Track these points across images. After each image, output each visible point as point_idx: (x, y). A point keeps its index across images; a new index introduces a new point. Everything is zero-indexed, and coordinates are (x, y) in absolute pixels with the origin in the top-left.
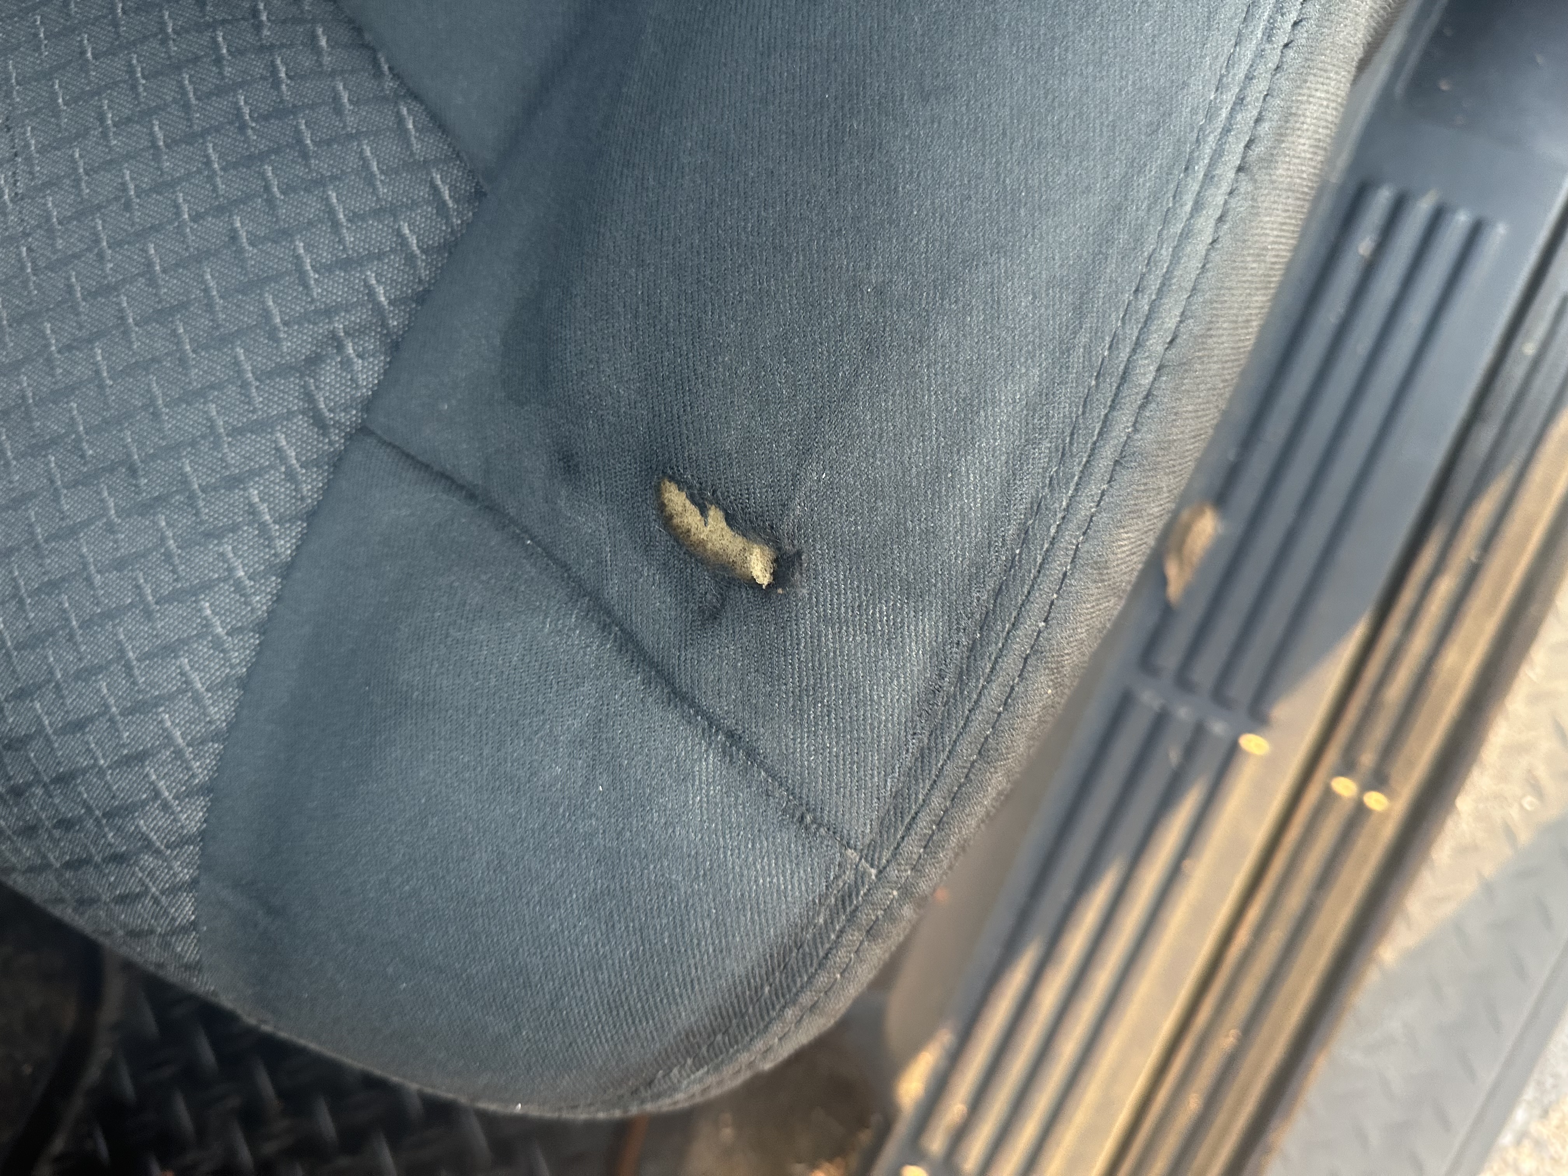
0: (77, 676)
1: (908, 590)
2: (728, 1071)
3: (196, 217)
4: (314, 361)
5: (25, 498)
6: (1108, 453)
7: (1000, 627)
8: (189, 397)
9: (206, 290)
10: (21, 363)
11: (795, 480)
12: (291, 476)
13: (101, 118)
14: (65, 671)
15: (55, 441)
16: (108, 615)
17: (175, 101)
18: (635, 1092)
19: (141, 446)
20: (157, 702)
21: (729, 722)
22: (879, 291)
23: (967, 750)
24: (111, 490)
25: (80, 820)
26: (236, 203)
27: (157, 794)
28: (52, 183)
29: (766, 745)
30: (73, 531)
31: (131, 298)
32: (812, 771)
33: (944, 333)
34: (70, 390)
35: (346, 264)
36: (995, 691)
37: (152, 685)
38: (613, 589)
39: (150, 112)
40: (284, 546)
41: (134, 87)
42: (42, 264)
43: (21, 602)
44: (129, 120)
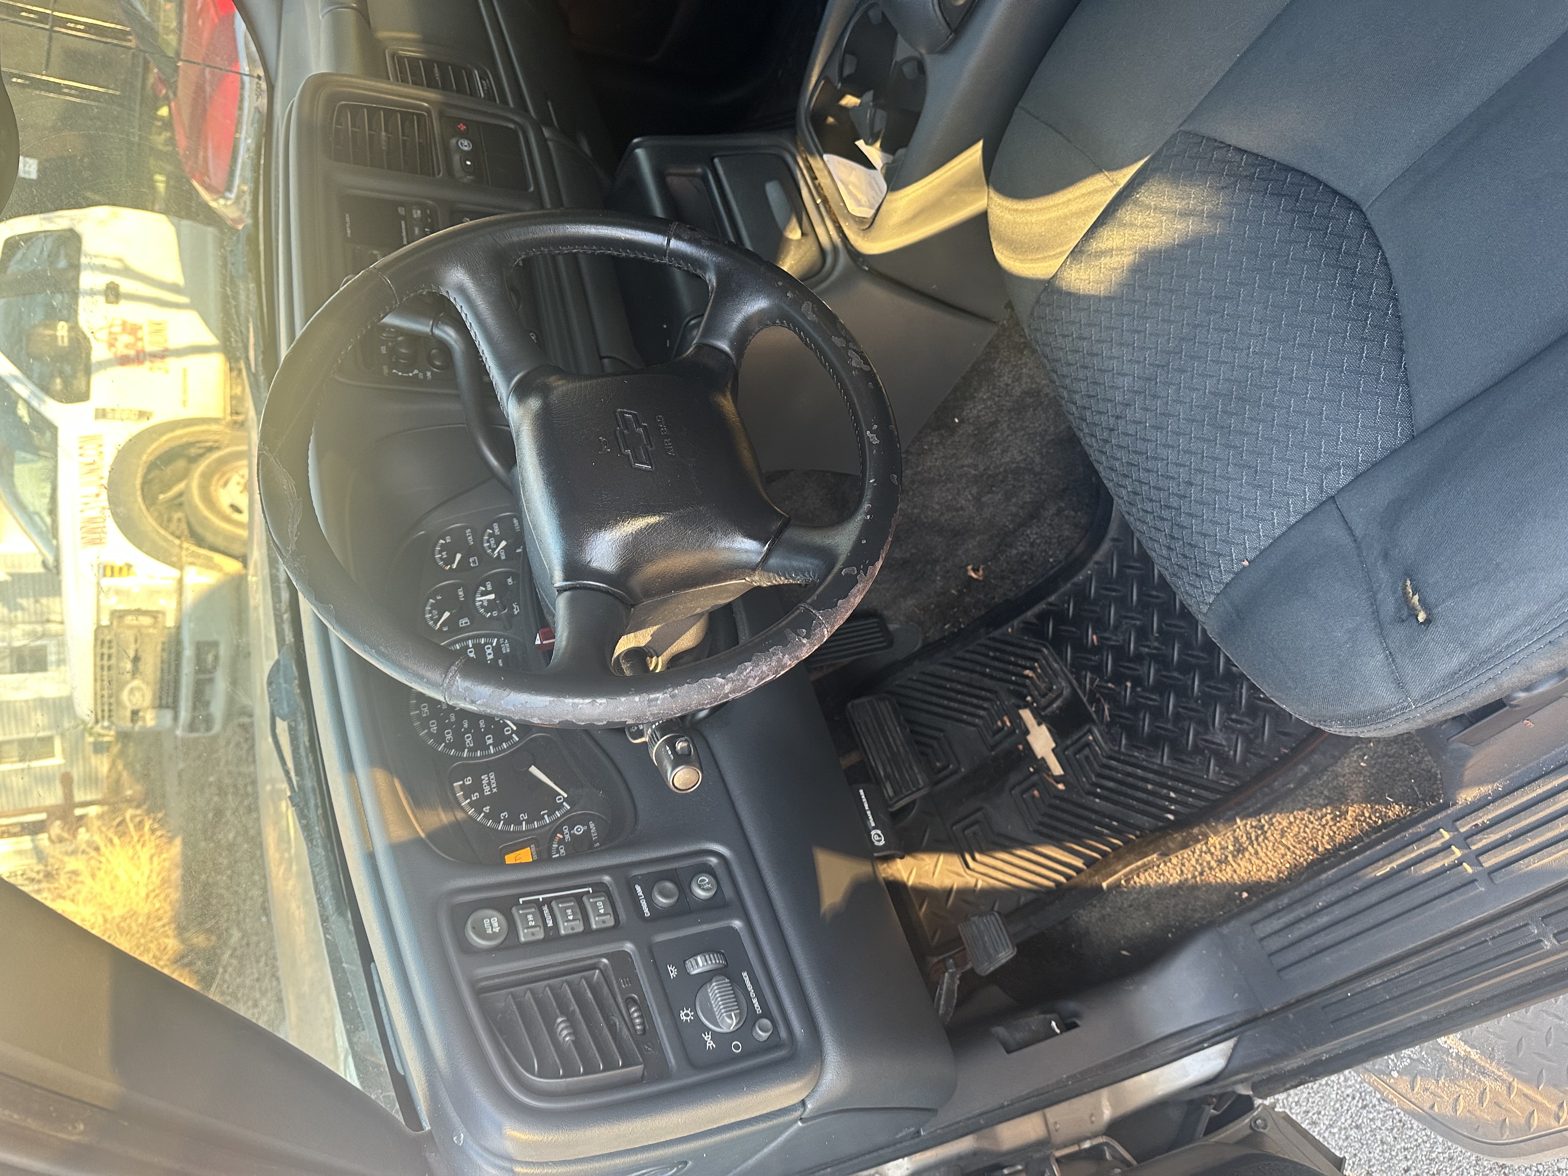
0: (1211, 521)
1: (1462, 644)
2: (1349, 731)
3: (1312, 398)
4: (1329, 469)
5: (1217, 459)
6: (1549, 639)
7: (1486, 667)
8: (1283, 459)
9: (1305, 427)
10: (1235, 414)
11: (1444, 601)
12: (1305, 501)
13: (1295, 339)
14: (1208, 517)
15: (1235, 447)
16: (1230, 511)
17: (1323, 347)
18: (1320, 721)
19: (1262, 467)
20: (1233, 543)
21: (1392, 650)
22: (1498, 564)
23: (1458, 693)
24: (1247, 474)
25: (1191, 558)
26: (1327, 400)
27: (1220, 567)
28: (1269, 355)
29: (1398, 661)
30: (1229, 479)
31: (1279, 416)
32: (1408, 674)
33: (1512, 584)
34: (1246, 434)
35: (1354, 442)
36: (1475, 682)
37: (1233, 538)
38: (1380, 596)
39: (1313, 347)
40: (1293, 520)
41: (1311, 332)
42: (1254, 383)
43: (1202, 489)
44: (1304, 345)
